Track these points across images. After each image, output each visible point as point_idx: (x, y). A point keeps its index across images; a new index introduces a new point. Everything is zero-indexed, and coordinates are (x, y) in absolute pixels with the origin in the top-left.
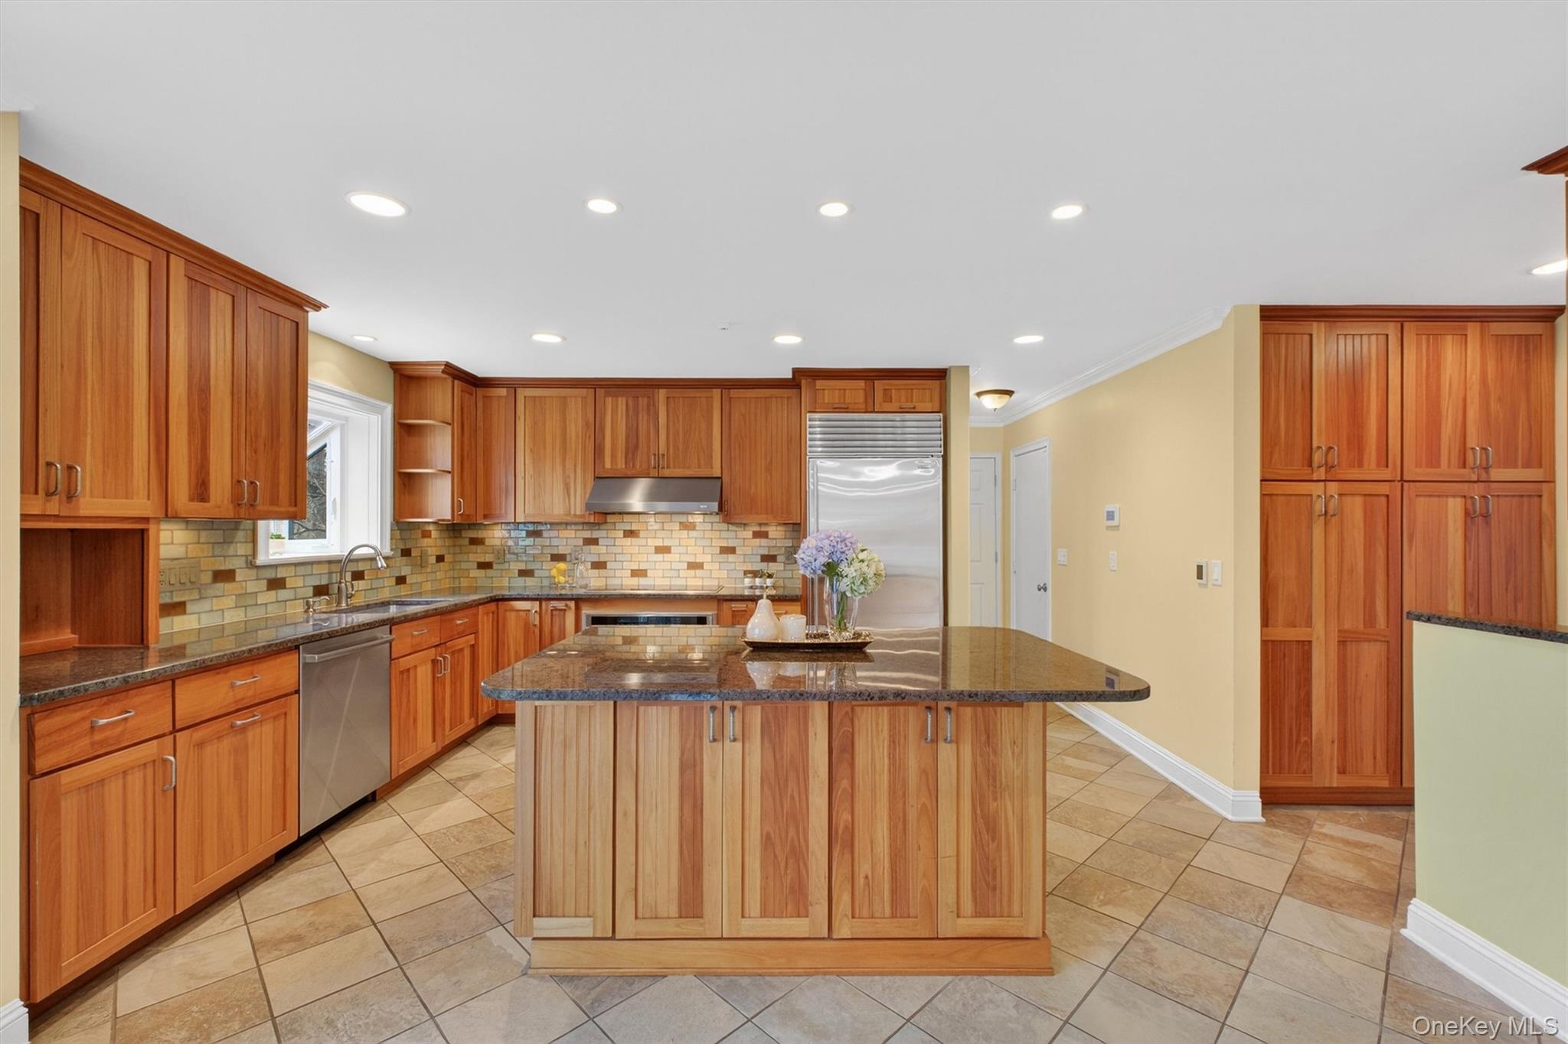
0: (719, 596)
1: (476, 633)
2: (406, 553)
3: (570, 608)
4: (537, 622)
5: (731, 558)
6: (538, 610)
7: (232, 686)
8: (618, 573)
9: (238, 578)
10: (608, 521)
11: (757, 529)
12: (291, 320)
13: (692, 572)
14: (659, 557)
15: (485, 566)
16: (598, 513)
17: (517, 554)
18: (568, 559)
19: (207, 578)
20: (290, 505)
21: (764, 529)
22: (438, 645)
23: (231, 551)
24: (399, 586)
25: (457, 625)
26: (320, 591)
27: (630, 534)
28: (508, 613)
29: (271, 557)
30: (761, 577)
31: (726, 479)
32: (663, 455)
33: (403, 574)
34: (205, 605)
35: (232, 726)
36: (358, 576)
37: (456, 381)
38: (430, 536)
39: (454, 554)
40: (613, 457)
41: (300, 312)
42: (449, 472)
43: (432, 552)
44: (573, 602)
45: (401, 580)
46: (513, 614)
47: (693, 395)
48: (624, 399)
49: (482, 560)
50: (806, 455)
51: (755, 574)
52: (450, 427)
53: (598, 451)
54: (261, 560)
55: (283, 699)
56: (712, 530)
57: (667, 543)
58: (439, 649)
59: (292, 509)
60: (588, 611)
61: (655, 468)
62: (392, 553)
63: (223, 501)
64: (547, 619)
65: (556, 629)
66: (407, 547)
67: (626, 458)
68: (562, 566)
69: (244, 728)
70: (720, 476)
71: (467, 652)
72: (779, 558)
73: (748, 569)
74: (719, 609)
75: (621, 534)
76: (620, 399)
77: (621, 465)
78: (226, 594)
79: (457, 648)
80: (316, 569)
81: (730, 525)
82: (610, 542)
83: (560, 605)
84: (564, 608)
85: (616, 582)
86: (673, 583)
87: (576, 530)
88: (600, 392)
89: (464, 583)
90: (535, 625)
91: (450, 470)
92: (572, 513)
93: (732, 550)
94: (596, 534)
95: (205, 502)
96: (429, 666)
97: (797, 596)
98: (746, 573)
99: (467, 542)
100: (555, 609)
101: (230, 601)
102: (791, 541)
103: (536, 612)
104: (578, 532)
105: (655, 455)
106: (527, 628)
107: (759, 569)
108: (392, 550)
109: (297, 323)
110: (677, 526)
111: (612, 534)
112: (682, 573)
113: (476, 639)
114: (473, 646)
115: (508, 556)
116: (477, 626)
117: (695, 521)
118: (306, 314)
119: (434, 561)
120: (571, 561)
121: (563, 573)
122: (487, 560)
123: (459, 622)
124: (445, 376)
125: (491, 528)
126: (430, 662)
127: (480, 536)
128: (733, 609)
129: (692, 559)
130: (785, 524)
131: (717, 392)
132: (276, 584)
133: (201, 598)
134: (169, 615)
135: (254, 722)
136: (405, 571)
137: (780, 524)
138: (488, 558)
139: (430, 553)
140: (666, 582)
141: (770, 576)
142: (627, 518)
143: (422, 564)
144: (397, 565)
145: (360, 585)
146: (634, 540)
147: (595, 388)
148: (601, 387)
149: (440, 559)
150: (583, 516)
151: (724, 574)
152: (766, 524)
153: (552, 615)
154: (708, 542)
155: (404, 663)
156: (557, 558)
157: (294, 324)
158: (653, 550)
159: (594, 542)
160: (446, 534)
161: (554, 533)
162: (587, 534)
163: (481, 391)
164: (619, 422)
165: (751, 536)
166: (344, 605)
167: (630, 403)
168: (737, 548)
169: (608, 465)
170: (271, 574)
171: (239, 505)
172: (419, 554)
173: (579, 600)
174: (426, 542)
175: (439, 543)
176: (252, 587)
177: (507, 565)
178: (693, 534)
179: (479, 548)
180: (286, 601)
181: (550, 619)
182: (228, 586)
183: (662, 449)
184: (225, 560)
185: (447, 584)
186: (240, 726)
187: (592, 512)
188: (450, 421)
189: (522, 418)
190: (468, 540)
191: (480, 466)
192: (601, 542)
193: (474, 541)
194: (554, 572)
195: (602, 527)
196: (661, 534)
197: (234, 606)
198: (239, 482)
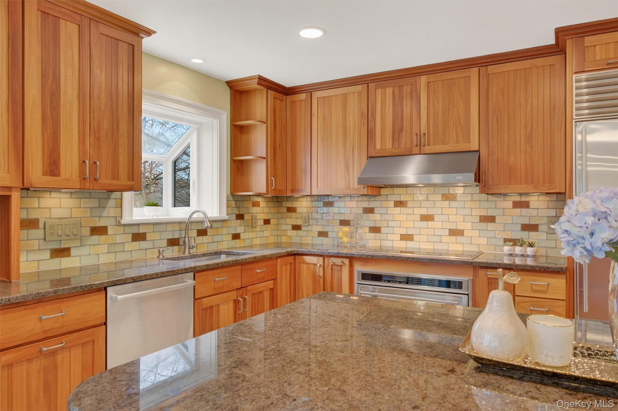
0: (476, 262)
1: (275, 279)
2: (240, 217)
3: (345, 265)
4: (321, 274)
5: (491, 226)
6: (322, 264)
7: (41, 320)
8: (390, 237)
9: (110, 232)
10: (382, 193)
11: (517, 199)
12: (128, 43)
13: (453, 238)
14: (424, 224)
15: (296, 228)
16: (371, 187)
17: (317, 219)
18: (352, 224)
19: (86, 231)
20: (129, 180)
21: (524, 199)
22: (238, 289)
23: (105, 214)
24: (235, 241)
25: (257, 273)
26: (173, 242)
27: (399, 204)
28: (302, 265)
29: (134, 218)
30: (521, 246)
31: (483, 153)
32: (424, 134)
33: (237, 232)
34: (85, 250)
35: (41, 351)
36: (202, 233)
37: (269, 91)
38: (259, 206)
39: (278, 219)
40: (383, 140)
41: (136, 38)
42: (264, 158)
43: (261, 217)
44: (347, 260)
45: (236, 236)
46: (305, 266)
47: (450, 77)
48: (391, 89)
49: (295, 223)
50: (572, 119)
51: (515, 242)
52: (265, 125)
53: (370, 134)
54: (126, 220)
55: (92, 329)
56: (472, 201)
57: (430, 212)
58: (240, 291)
59: (131, 183)
60: (359, 268)
61: (417, 146)
62: (228, 217)
63: (72, 176)
64: (329, 271)
65: (335, 281)
66: (241, 213)
67: (393, 139)
68: (346, 229)
69: (53, 353)
70: (477, 149)
71: (267, 295)
72: (541, 228)
73: (507, 237)
74: (475, 276)
75: (392, 204)
76: (388, 89)
77: (389, 145)
78: (100, 243)
79: (257, 291)
80: (170, 228)
81: (489, 196)
82: (383, 211)
83: (338, 261)
84: (341, 264)
85: (387, 244)
86: (435, 248)
87: (357, 201)
88: (372, 86)
89: (284, 239)
90: (320, 276)
91: (265, 157)
92: (351, 187)
93: (491, 219)
94: (372, 205)
95: (56, 176)
96: (231, 305)
97: (561, 269)
98: (506, 240)
99: (285, 210)
100: (334, 265)
101: (104, 248)
102: (554, 210)
103: (320, 265)
104: (359, 203)
105: (417, 134)
106: (315, 277)
107: (519, 238)
108: (227, 214)
109: (133, 45)
110: (439, 197)
111: (385, 204)
112: (444, 239)
113: (275, 284)
114: (272, 289)
115: (311, 221)
116: (276, 274)
117: (457, 192)
118: (140, 39)
119: (262, 223)
120: (354, 226)
121: (346, 234)
122: (298, 224)
123: (258, 271)
124: (259, 87)
125: (300, 200)
126: (232, 301)
127: (294, 206)
128: (489, 276)
129: (453, 227)
130: (547, 193)
131: (474, 72)
132: (138, 237)
133: (81, 246)
134: (58, 256)
135: (62, 348)
136: (240, 230)
137: (542, 194)
138: (299, 222)
139: (258, 218)
140: (429, 247)
141: (531, 245)
142: (397, 191)
143: (252, 225)
144: (233, 225)
145: (205, 239)
146: (403, 210)
147: (368, 83)
148: (373, 81)
149: (267, 222)
150: (359, 189)
151: (484, 241)
152: (527, 194)
153: (332, 269)
154: (468, 212)
155: (206, 302)
156: (344, 223)
157: (131, 47)
158: (418, 218)
159: (370, 211)
160: (272, 204)
161: (342, 204)
162: (366, 205)
163: (289, 98)
164: (387, 108)
165: (511, 206)
166: (187, 253)
167: (396, 92)
168: (497, 217)
169: (378, 147)
170: (135, 230)
171: (84, 179)
172: (251, 218)
173: (352, 259)
174: (255, 210)
175: (266, 210)
176: (119, 239)
177: (310, 227)
178: (454, 204)
179: (293, 215)
180: (146, 249)
181: (330, 271)
182: (103, 238)
183: (424, 129)
184: (99, 220)
185: (272, 240)
186: (45, 351)
187: (366, 186)
188: (265, 120)
189: (316, 115)
190: (286, 208)
191: (289, 154)
192: (376, 210)
193: (291, 210)
194: (340, 234)
195: (377, 198)
196: (424, 204)
197: (107, 252)
198: (84, 162)
